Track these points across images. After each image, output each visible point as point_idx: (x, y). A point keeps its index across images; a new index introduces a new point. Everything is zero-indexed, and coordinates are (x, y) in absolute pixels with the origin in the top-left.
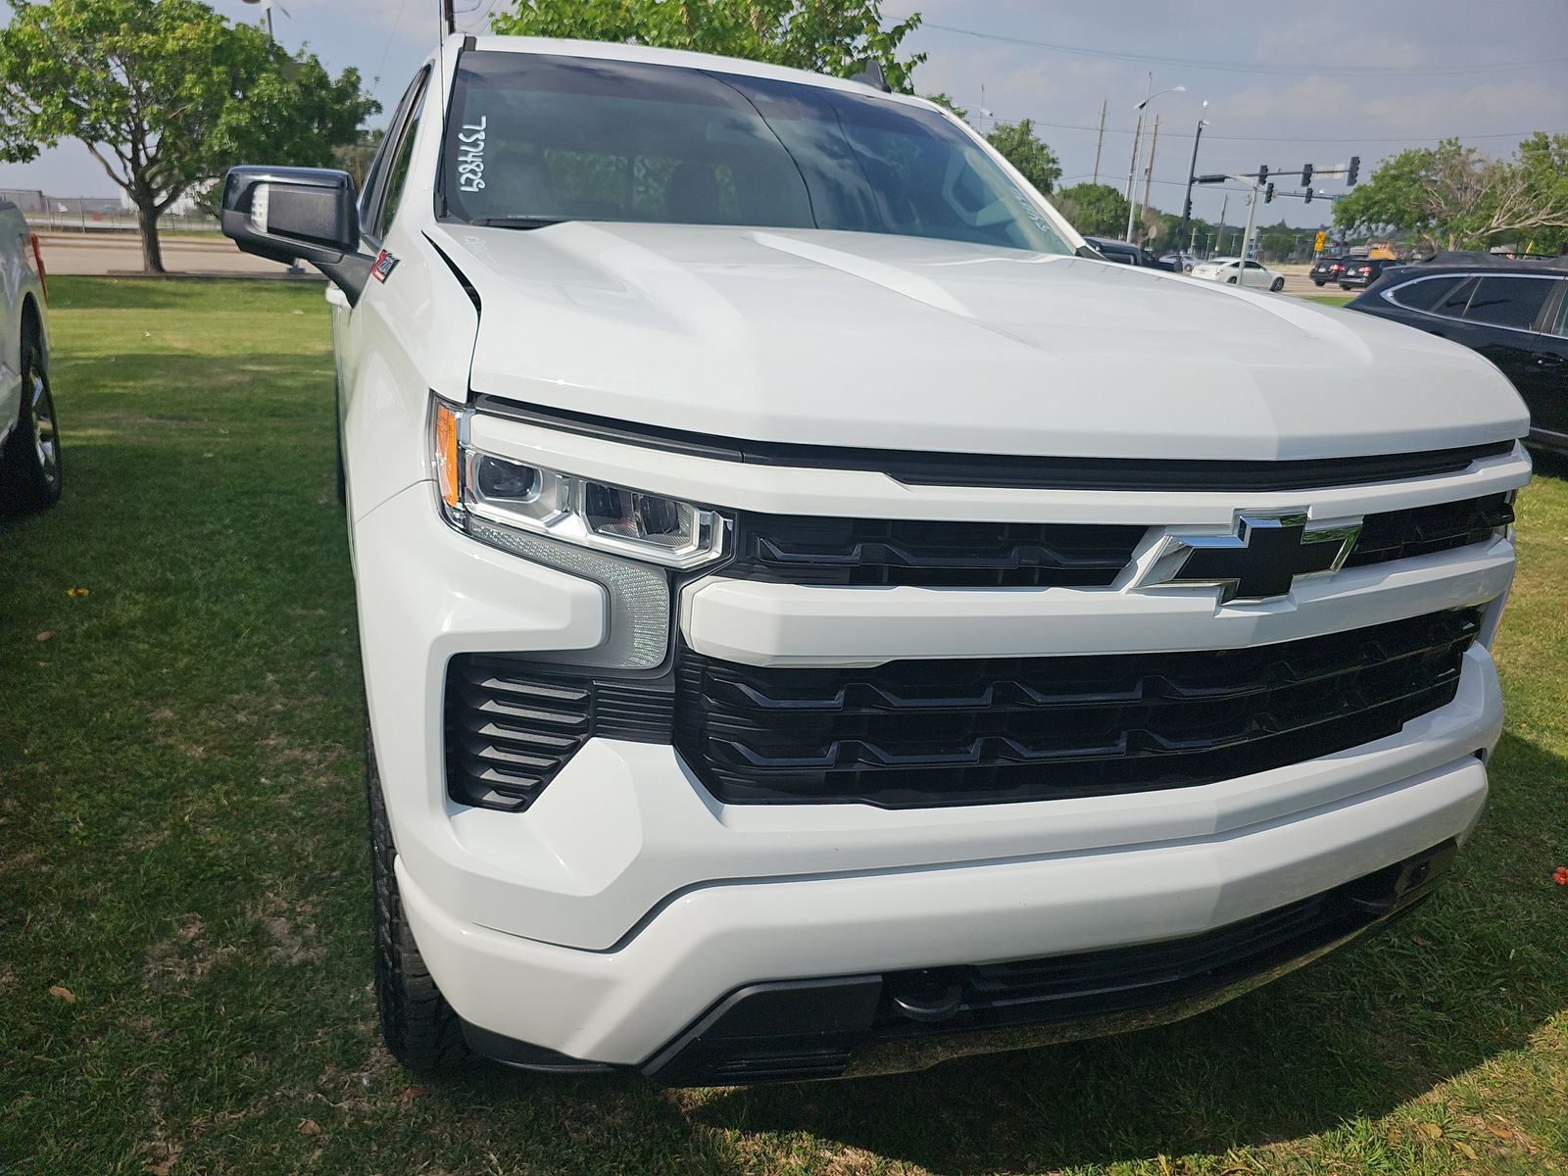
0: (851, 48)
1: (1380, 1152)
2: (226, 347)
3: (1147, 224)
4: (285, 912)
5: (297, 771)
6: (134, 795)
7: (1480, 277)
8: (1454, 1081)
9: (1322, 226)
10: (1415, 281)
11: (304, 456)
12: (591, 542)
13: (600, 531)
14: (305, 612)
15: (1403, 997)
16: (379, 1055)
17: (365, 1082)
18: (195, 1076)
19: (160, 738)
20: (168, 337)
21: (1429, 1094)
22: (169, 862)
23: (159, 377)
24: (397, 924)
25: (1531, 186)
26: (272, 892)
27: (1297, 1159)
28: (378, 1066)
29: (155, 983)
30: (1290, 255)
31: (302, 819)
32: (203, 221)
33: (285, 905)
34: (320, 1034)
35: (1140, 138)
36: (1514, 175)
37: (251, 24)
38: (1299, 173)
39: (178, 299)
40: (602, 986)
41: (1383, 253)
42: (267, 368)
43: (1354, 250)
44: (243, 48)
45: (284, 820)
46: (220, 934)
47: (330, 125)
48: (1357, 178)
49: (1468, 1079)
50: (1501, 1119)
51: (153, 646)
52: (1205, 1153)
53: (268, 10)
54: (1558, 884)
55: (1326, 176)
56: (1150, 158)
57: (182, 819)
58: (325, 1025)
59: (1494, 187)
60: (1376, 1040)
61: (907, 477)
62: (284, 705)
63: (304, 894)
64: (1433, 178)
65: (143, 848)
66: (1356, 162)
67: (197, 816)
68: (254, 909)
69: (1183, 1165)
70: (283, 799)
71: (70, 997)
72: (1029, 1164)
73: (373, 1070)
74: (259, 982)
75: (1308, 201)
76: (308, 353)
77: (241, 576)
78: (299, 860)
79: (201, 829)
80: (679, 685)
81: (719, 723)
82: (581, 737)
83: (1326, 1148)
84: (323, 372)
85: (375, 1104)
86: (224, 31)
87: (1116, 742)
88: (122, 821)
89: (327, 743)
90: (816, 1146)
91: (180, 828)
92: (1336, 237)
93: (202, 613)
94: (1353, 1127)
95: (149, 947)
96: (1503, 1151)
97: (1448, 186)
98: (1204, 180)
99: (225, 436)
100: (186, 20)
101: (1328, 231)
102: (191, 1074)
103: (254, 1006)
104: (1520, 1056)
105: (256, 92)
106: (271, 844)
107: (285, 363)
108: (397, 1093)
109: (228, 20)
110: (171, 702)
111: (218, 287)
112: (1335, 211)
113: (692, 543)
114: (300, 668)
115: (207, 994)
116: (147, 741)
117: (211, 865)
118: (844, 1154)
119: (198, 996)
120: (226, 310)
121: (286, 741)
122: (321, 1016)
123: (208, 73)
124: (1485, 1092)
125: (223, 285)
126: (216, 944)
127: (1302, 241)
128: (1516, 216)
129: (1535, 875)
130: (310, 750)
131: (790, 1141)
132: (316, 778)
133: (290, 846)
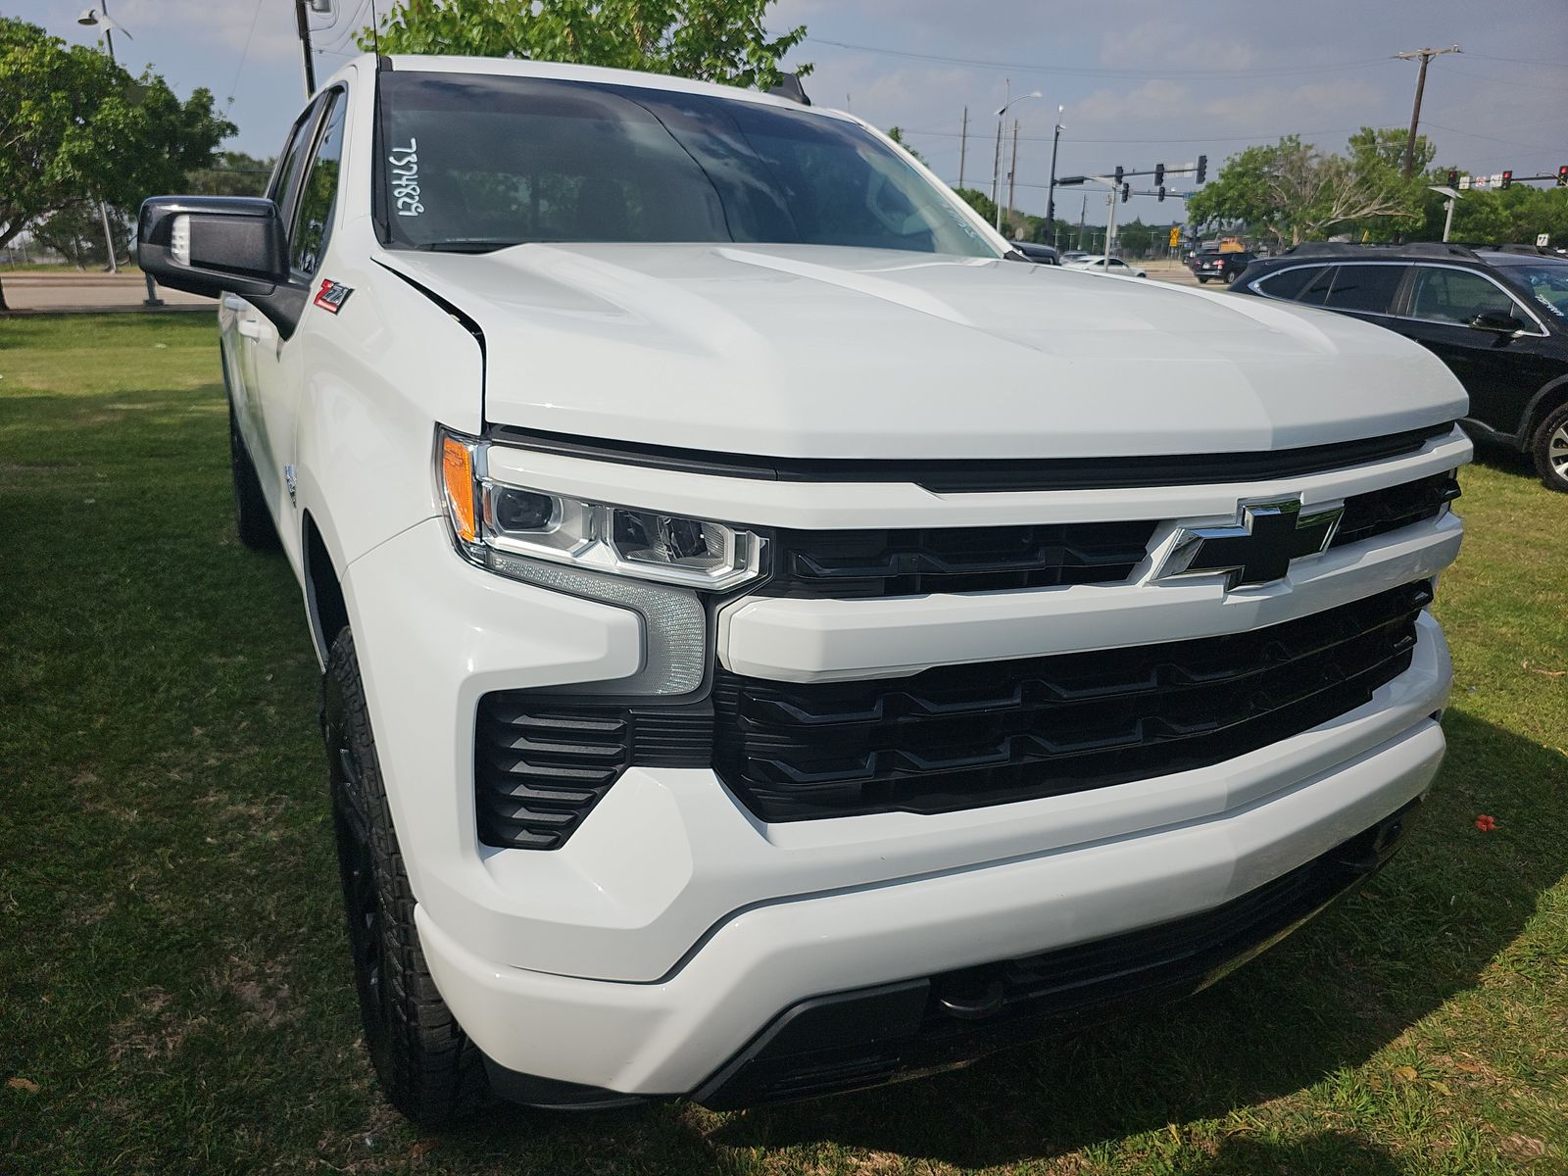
0: (736, 60)
1: (1366, 1098)
2: (89, 386)
3: (1014, 227)
4: (253, 975)
5: (244, 827)
6: (70, 867)
7: (1337, 266)
8: (1420, 1024)
9: (1174, 222)
10: (1279, 272)
11: (194, 497)
12: (621, 569)
13: (629, 557)
14: (223, 660)
15: (1362, 950)
16: (381, 1114)
17: (368, 1142)
18: (185, 1156)
19: (87, 804)
20: (24, 379)
21: (1400, 1039)
22: (120, 933)
23: (21, 421)
24: (411, 976)
25: (1364, 178)
26: (236, 956)
27: (1292, 1114)
28: (379, 1124)
29: (124, 1063)
30: (1147, 251)
31: (257, 876)
32: (43, 254)
33: (253, 969)
34: (311, 1098)
35: (1002, 142)
36: (1348, 168)
37: (88, 46)
38: (1152, 173)
39: (25, 338)
40: (653, 1017)
41: (1233, 246)
42: (139, 406)
43: (1206, 245)
44: (82, 72)
45: (238, 880)
46: (185, 1004)
47: (182, 150)
48: (1206, 176)
49: (1433, 1021)
50: (1466, 1054)
51: (63, 708)
52: (1209, 1118)
53: (108, 31)
54: (1481, 831)
55: (1177, 174)
56: (1011, 163)
57: (128, 888)
58: (316, 1088)
59: (1330, 181)
60: (1344, 994)
61: (938, 485)
62: (218, 759)
63: (271, 954)
64: (1275, 174)
65: (88, 922)
66: (1203, 160)
67: (142, 882)
68: (220, 974)
69: (1190, 1132)
70: (234, 857)
71: (34, 1088)
72: (1048, 1148)
73: (376, 1129)
74: (239, 1051)
75: (1161, 199)
76: (180, 388)
77: (148, 627)
78: (261, 919)
79: (149, 897)
80: (717, 707)
81: (757, 742)
82: (618, 768)
83: (1316, 1100)
84: (200, 408)
85: (383, 1164)
86: (61, 54)
87: (1133, 730)
88: (62, 896)
89: (272, 795)
90: (841, 1153)
91: (126, 898)
92: (1189, 233)
93: (112, 669)
94: (1337, 1077)
95: (112, 1026)
96: (1472, 1085)
97: (1289, 181)
98: (1065, 182)
99: (104, 480)
100: (18, 43)
101: (1180, 227)
102: (180, 1154)
103: (237, 1077)
104: (1473, 995)
105: (99, 117)
106: (227, 906)
107: (156, 400)
108: (405, 1149)
109: (65, 43)
110: (94, 765)
111: (69, 324)
112: (1189, 209)
113: (726, 565)
114: (228, 719)
115: (184, 1069)
116: (75, 809)
117: (166, 934)
118: (869, 1158)
119: (174, 1072)
120: (80, 347)
121: (227, 796)
122: (310, 1079)
123: (46, 98)
124: (1450, 1032)
125: (75, 321)
126: (186, 1017)
127: (1158, 237)
128: (1351, 207)
129: (1462, 825)
130: (254, 804)
131: (815, 1153)
132: (265, 833)
133: (250, 904)
